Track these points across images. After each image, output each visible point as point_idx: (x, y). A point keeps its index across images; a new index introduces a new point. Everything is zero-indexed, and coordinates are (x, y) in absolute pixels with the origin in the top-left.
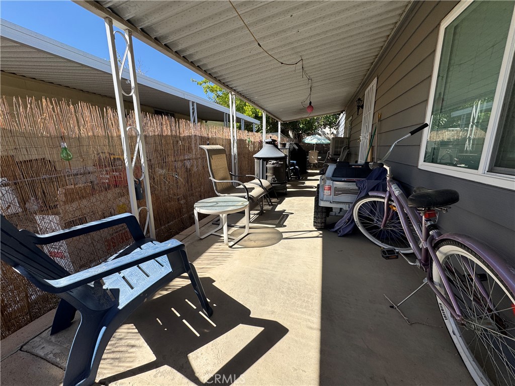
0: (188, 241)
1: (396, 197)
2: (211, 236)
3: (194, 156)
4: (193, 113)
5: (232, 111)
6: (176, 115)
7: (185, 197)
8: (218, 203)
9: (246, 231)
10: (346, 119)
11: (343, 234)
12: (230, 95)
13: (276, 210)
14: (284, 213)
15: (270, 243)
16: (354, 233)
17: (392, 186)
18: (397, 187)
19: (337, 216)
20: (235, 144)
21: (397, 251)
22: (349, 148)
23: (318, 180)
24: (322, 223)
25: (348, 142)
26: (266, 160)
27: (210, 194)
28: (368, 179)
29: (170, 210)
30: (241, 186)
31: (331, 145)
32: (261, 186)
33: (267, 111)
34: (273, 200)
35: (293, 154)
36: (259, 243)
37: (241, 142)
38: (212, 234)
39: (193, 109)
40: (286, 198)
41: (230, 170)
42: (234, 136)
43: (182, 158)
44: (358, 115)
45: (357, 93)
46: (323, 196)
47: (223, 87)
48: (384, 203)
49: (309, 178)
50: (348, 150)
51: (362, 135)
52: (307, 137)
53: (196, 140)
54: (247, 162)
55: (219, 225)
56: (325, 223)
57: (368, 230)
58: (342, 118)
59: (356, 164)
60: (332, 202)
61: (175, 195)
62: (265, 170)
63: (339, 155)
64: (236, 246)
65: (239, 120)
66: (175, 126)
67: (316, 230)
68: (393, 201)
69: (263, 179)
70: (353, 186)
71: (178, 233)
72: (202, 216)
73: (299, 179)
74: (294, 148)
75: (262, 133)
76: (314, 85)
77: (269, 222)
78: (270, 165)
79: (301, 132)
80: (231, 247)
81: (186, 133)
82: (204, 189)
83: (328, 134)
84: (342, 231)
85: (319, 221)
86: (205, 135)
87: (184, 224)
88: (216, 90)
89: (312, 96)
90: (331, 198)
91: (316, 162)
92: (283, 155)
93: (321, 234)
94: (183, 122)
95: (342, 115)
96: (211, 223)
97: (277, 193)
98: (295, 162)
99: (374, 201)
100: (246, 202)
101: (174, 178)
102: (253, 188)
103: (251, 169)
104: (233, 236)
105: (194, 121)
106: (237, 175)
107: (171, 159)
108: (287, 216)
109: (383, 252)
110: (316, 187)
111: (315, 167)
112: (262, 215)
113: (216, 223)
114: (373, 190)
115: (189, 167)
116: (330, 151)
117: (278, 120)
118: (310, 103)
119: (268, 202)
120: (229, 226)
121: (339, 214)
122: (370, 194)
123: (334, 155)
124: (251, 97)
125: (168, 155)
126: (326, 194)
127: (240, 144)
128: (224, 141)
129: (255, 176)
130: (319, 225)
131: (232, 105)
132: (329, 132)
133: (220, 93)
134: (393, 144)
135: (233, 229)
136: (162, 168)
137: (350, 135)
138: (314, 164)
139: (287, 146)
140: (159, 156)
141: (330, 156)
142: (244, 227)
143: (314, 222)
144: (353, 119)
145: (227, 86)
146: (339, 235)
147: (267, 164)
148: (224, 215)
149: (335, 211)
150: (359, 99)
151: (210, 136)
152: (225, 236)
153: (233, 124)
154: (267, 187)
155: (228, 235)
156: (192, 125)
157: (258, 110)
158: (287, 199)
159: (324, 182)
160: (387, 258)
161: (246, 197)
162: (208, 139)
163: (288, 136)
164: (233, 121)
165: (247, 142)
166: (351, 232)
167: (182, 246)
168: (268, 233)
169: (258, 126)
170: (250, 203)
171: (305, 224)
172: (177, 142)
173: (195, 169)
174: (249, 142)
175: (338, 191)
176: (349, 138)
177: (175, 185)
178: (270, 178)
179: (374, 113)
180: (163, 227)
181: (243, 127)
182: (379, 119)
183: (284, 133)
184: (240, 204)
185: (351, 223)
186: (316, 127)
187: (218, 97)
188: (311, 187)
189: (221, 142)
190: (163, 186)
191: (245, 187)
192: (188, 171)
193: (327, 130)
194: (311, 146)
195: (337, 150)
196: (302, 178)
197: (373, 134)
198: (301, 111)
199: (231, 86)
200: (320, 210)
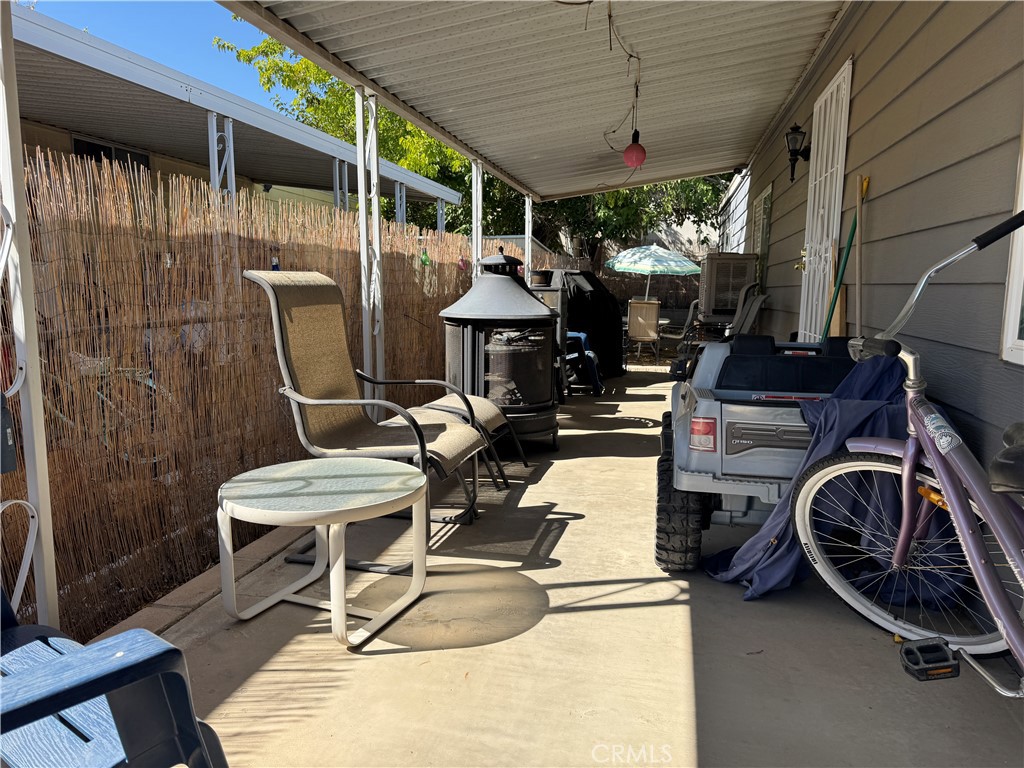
0: (190, 632)
1: (943, 459)
2: (283, 607)
3: (220, 310)
4: (221, 154)
5: (364, 154)
6: (155, 160)
7: (180, 461)
8: (310, 484)
9: (416, 585)
10: (753, 193)
11: (761, 591)
12: (358, 99)
13: (523, 503)
14: (550, 516)
15: (501, 627)
16: (801, 584)
17: (927, 420)
18: (945, 424)
19: (737, 524)
20: (375, 269)
21: (954, 648)
22: (763, 290)
23: (662, 398)
24: (686, 552)
25: (762, 271)
26: (484, 327)
27: (280, 449)
28: (838, 397)
29: (118, 513)
30: (399, 421)
31: (703, 279)
32: (470, 418)
33: (485, 159)
34: (513, 469)
35: (577, 307)
36: (463, 631)
37: (394, 265)
38: (283, 602)
39: (221, 140)
40: (557, 463)
41: (357, 360)
42: (369, 243)
43: (173, 314)
44: (792, 180)
45: (788, 109)
46: (689, 455)
47: (334, 68)
48: (899, 477)
49: (630, 391)
50: (762, 297)
51: (807, 246)
52: (623, 253)
53: (228, 250)
54: (415, 335)
55: (312, 564)
56: (697, 549)
57: (848, 573)
58: (739, 189)
59: (793, 344)
60: (719, 474)
61: (141, 452)
62: (480, 363)
63: (732, 312)
64: (377, 644)
65: (387, 187)
66: (153, 198)
67: (666, 575)
68: (930, 472)
69: (473, 393)
70: (788, 419)
71: (147, 600)
72: (246, 532)
73: (597, 395)
74: (578, 288)
75: (468, 232)
76: (646, 76)
77: (501, 547)
78: (497, 345)
79: (599, 235)
80: (356, 649)
81: (193, 226)
82: (256, 429)
83: (690, 242)
84: (756, 579)
85: (677, 545)
86: (262, 233)
87: (172, 563)
88: (304, 80)
89: (640, 113)
90: (715, 461)
91: (653, 335)
92: (544, 311)
93: (683, 591)
94: (181, 185)
95: (737, 178)
96: (279, 559)
97: (523, 443)
98: (583, 336)
99: (867, 474)
100: (417, 475)
101: (142, 391)
102: (442, 428)
103: (430, 358)
104: (366, 606)
105: (224, 185)
106: (380, 378)
107: (131, 316)
108: (562, 525)
109: (909, 652)
110: (656, 424)
111: (652, 353)
112: (471, 523)
113: (301, 557)
114: (858, 433)
115: (199, 348)
116: (702, 301)
117: (524, 192)
118: (636, 135)
119: (491, 476)
120: (353, 569)
121: (745, 520)
122: (853, 446)
123: (715, 312)
124: (433, 107)
125: (119, 305)
126: (696, 446)
127: (392, 271)
128: (335, 257)
129: (446, 383)
130: (676, 557)
131: (366, 131)
132: (694, 237)
133: (317, 90)
134: (920, 277)
135: (367, 579)
136: (93, 351)
137: (767, 244)
138: (644, 343)
139: (557, 282)
140: (80, 305)
141: (700, 317)
142: (407, 571)
143: (659, 546)
144: (778, 192)
145: (349, 67)
146: (749, 593)
147: (487, 342)
148: (334, 528)
149: (732, 508)
150: (796, 129)
151: (283, 239)
152: (335, 607)
153: (369, 201)
154: (488, 422)
155: (348, 601)
156: (215, 197)
157: (449, 152)
158: (559, 465)
159: (689, 406)
160: (923, 675)
161: (417, 457)
162: (276, 249)
163: (556, 246)
164: (369, 191)
165: (417, 265)
166: (788, 584)
167: (172, 655)
168: (495, 590)
169: (455, 211)
170: (430, 481)
171: (625, 554)
172: (158, 257)
173: (222, 358)
174: (424, 263)
175: (740, 439)
176: (763, 258)
177: (145, 416)
178: (498, 392)
179: (846, 177)
180: (88, 579)
181: (401, 211)
182: (864, 197)
183: (545, 236)
184: (395, 483)
185: (790, 549)
186: (651, 218)
187: (310, 102)
188: (640, 423)
189: (323, 261)
190: (95, 419)
191: (413, 422)
192: (197, 362)
193: (688, 230)
194: (635, 284)
195: (721, 296)
196: (608, 392)
197: (845, 244)
198: (603, 161)
199: (360, 68)
200: (678, 503)
